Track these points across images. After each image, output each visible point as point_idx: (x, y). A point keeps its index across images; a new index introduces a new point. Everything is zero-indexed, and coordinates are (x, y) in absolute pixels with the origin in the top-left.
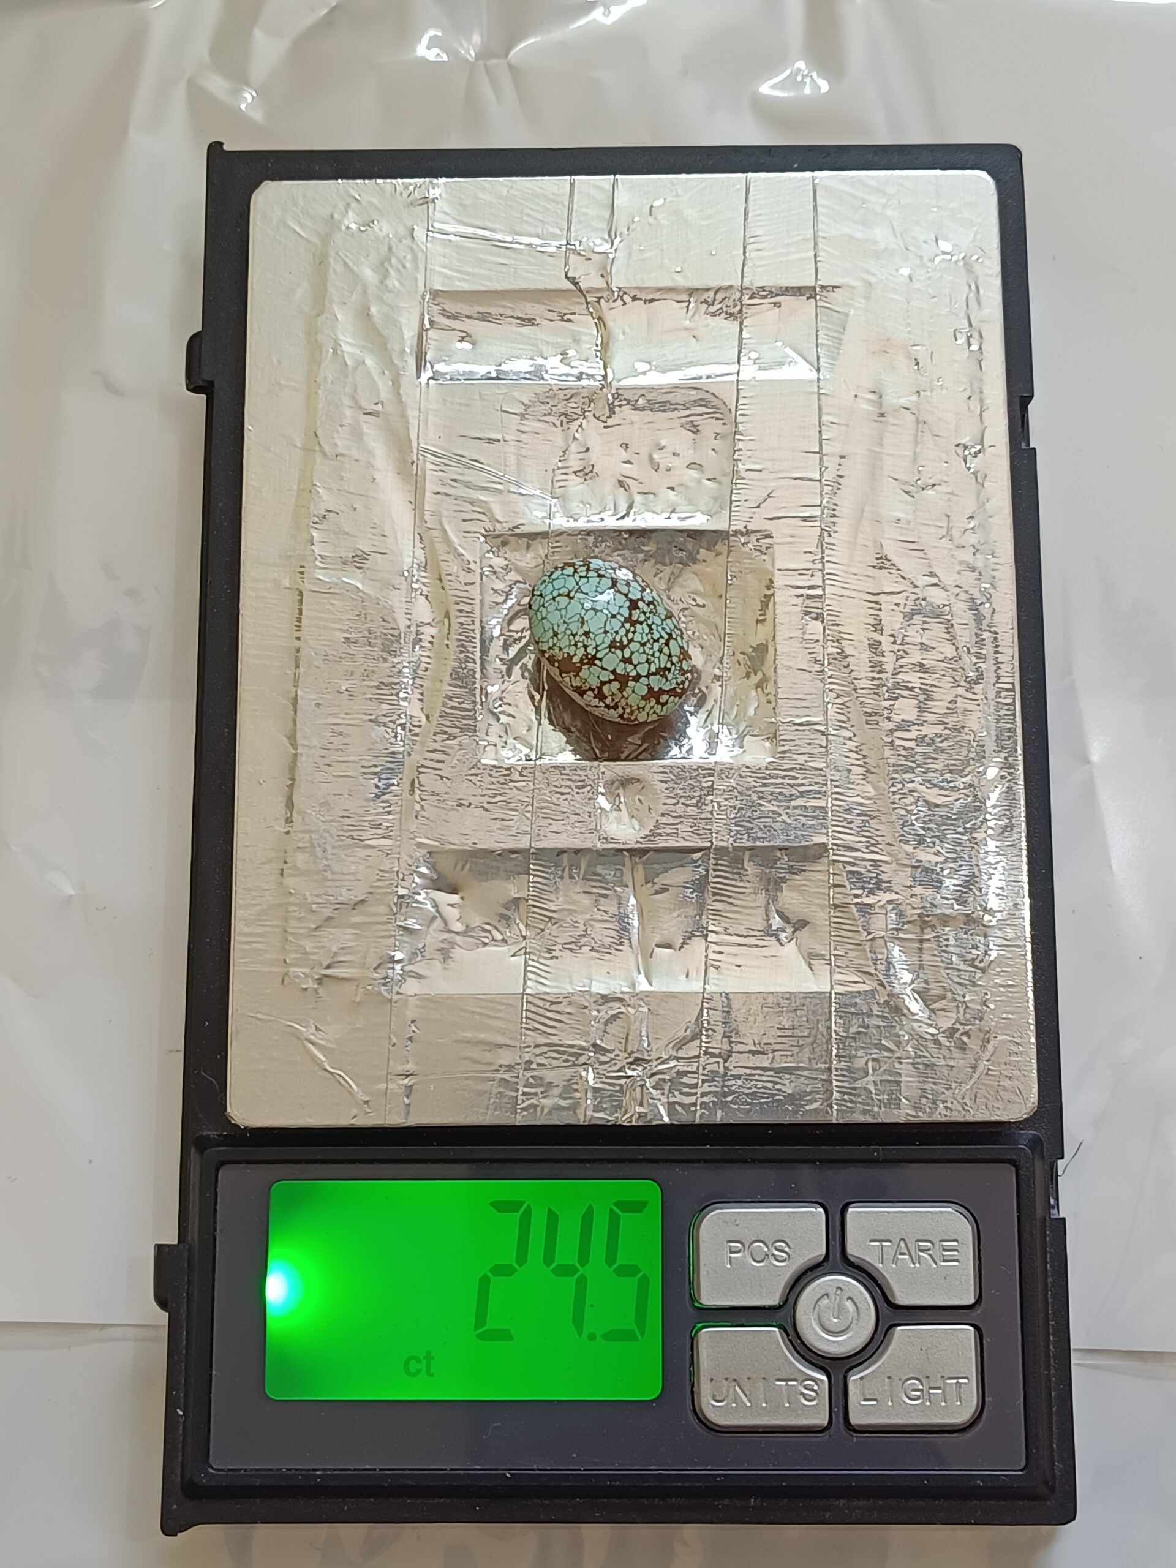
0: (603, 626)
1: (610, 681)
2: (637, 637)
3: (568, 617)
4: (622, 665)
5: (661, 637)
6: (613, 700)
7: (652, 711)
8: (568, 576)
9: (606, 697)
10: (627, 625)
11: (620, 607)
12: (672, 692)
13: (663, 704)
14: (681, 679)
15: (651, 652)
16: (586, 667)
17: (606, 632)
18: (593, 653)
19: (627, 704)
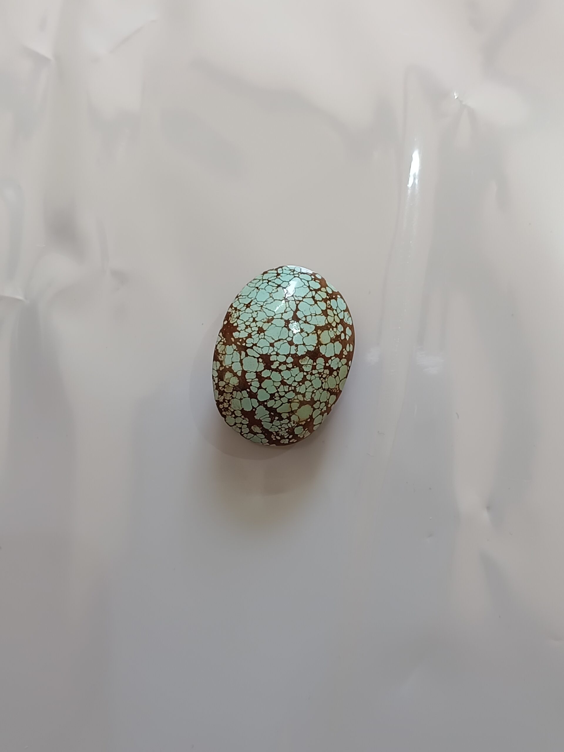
0: (276, 340)
1: (235, 375)
2: (286, 374)
3: (267, 306)
4: (254, 376)
5: (304, 395)
6: (224, 387)
7: (240, 426)
8: (309, 287)
9: (223, 380)
10: (290, 360)
11: (304, 344)
12: (267, 433)
13: (251, 432)
14: (283, 433)
15: (282, 394)
16: (235, 347)
17: (272, 345)
18: (247, 345)
19: (229, 401)
